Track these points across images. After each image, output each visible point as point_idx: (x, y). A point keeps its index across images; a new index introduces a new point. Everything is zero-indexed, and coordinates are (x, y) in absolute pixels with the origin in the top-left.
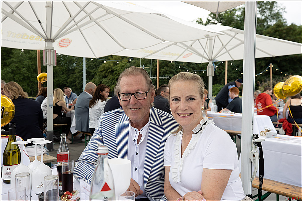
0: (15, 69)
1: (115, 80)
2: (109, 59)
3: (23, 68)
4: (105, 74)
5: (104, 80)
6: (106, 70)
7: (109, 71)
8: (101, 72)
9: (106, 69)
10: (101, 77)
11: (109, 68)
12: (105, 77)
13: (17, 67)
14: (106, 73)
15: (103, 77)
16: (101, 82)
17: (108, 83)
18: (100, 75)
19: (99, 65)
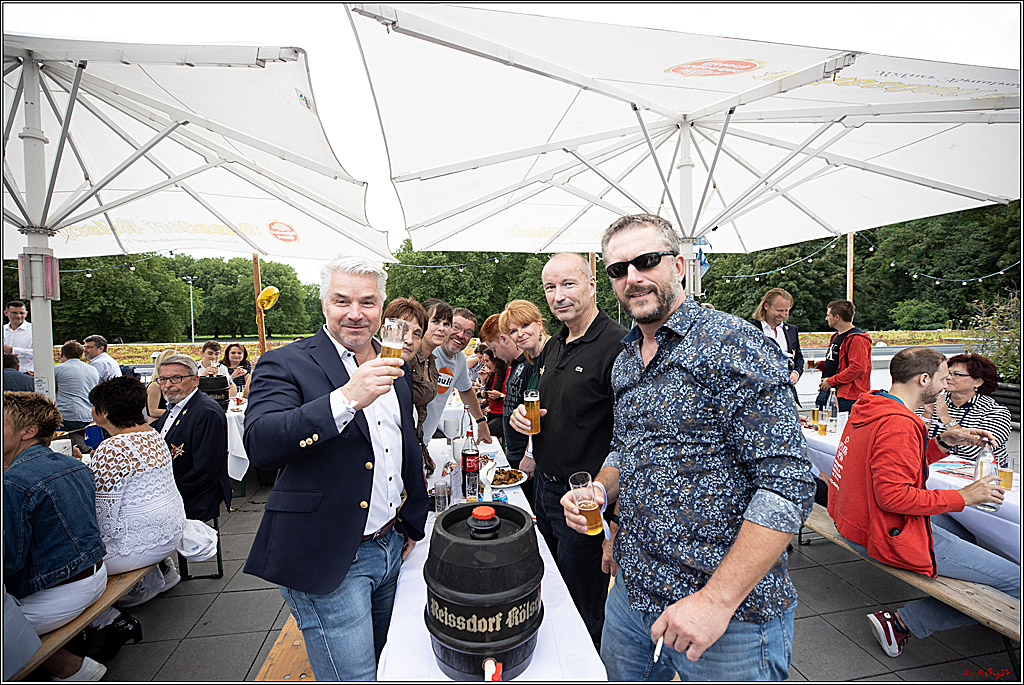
0: (530, 286)
13: (532, 283)
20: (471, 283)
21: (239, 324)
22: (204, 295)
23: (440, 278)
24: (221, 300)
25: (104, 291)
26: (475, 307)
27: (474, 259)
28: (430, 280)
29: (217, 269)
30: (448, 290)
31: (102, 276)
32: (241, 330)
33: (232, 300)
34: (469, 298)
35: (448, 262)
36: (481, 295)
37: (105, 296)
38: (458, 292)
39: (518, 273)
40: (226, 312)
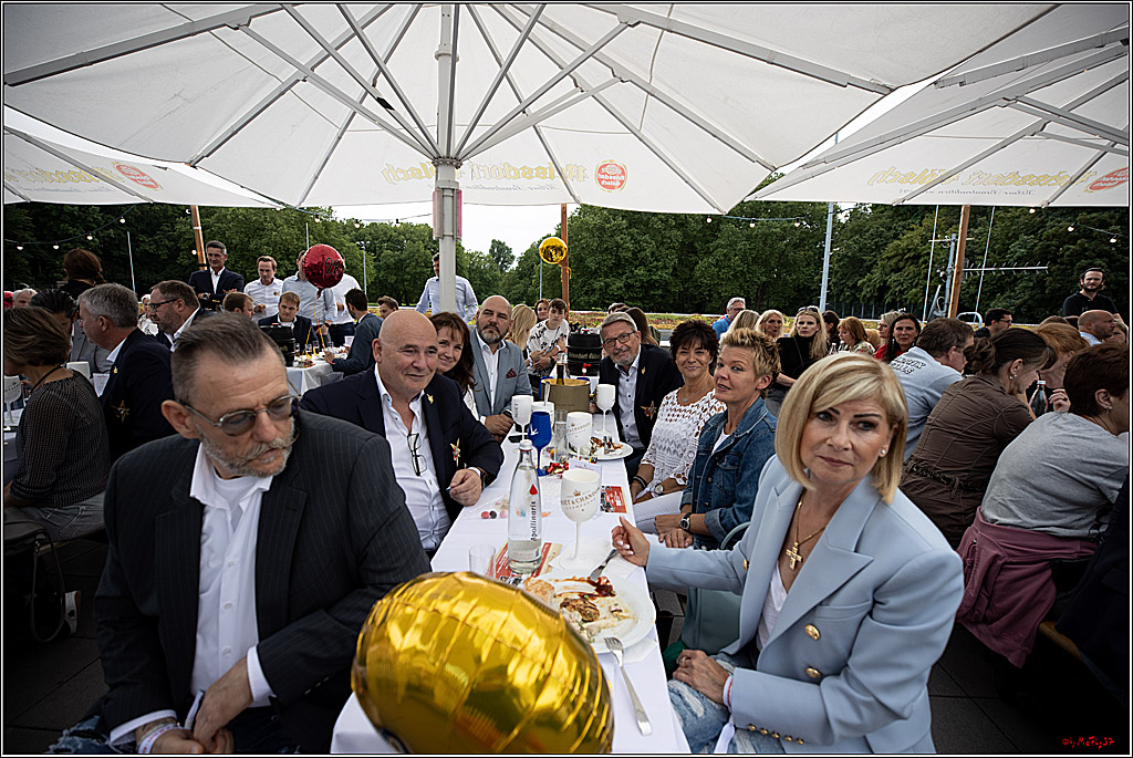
0: (722, 258)
1: (922, 277)
2: (913, 230)
3: (736, 255)
4: (896, 264)
5: (894, 277)
6: (900, 255)
7: (909, 258)
8: (889, 258)
9: (900, 251)
10: (887, 270)
11: (909, 250)
12: (897, 270)
14: (901, 260)
15: (892, 271)
16: (885, 282)
17: (902, 284)
18: (883, 267)
19: (885, 245)
20: (653, 254)
21: (405, 292)
22: (375, 260)
23: (618, 246)
24: (388, 266)
25: (288, 256)
26: (657, 281)
27: (659, 225)
28: (607, 249)
29: (385, 234)
30: (627, 260)
31: (286, 240)
32: (406, 299)
33: (399, 266)
34: (649, 271)
35: (627, 228)
36: (665, 267)
37: (289, 260)
38: (637, 263)
39: (708, 242)
40: (392, 279)
